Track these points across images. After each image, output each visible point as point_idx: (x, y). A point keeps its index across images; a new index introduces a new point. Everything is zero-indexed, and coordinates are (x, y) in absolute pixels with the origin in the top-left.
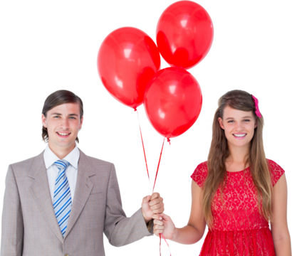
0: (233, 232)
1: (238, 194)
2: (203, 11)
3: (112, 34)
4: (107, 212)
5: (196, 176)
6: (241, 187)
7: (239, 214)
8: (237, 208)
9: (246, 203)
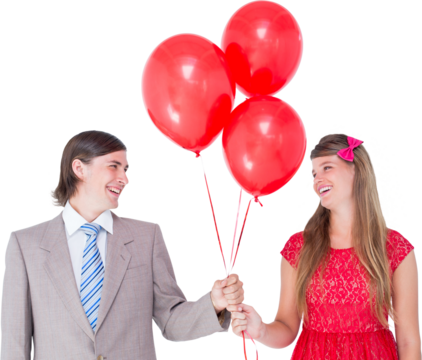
0: (337, 334)
1: (345, 282)
2: (289, 16)
3: (165, 43)
4: (156, 292)
5: (289, 252)
6: (349, 272)
7: (346, 309)
8: (343, 301)
9: (356, 295)
